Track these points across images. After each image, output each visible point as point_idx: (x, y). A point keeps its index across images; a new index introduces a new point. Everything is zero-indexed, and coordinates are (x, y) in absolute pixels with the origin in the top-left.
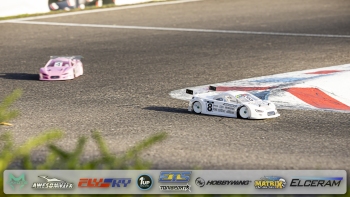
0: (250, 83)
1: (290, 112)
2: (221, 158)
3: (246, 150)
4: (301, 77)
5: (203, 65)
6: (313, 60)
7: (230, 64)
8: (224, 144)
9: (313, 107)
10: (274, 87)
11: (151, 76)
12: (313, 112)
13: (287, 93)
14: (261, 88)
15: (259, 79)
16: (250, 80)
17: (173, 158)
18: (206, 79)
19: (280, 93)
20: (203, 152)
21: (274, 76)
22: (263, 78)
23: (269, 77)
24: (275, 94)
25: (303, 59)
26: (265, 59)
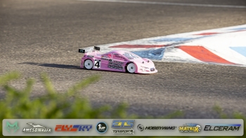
0: (149, 42)
1: (182, 64)
3: (149, 93)
4: (189, 37)
6: (198, 24)
7: (132, 27)
9: (199, 61)
10: (168, 45)
11: (69, 36)
12: (199, 65)
13: (179, 50)
14: (158, 46)
15: (156, 38)
16: (148, 39)
18: (114, 39)
19: (173, 50)
20: (116, 95)
22: (159, 38)
23: (163, 37)
24: (169, 51)
25: (190, 24)
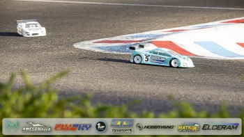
0: (127, 38)
2: (107, 87)
4: (161, 34)
5: (96, 26)
6: (169, 23)
7: (114, 25)
8: (109, 78)
10: (142, 41)
11: (61, 34)
13: (151, 45)
14: (134, 41)
15: (133, 35)
16: (126, 36)
17: (75, 87)
18: (98, 35)
19: (147, 45)
20: (95, 83)
21: (143, 33)
22: (135, 34)
23: (139, 34)
25: (162, 22)
26: (137, 22)
